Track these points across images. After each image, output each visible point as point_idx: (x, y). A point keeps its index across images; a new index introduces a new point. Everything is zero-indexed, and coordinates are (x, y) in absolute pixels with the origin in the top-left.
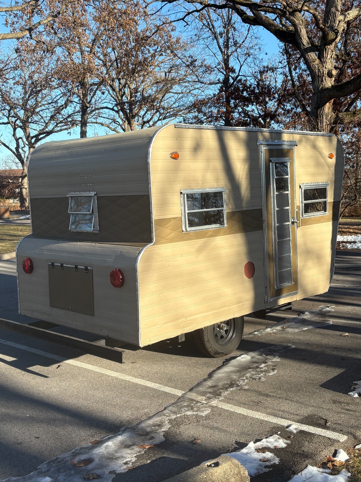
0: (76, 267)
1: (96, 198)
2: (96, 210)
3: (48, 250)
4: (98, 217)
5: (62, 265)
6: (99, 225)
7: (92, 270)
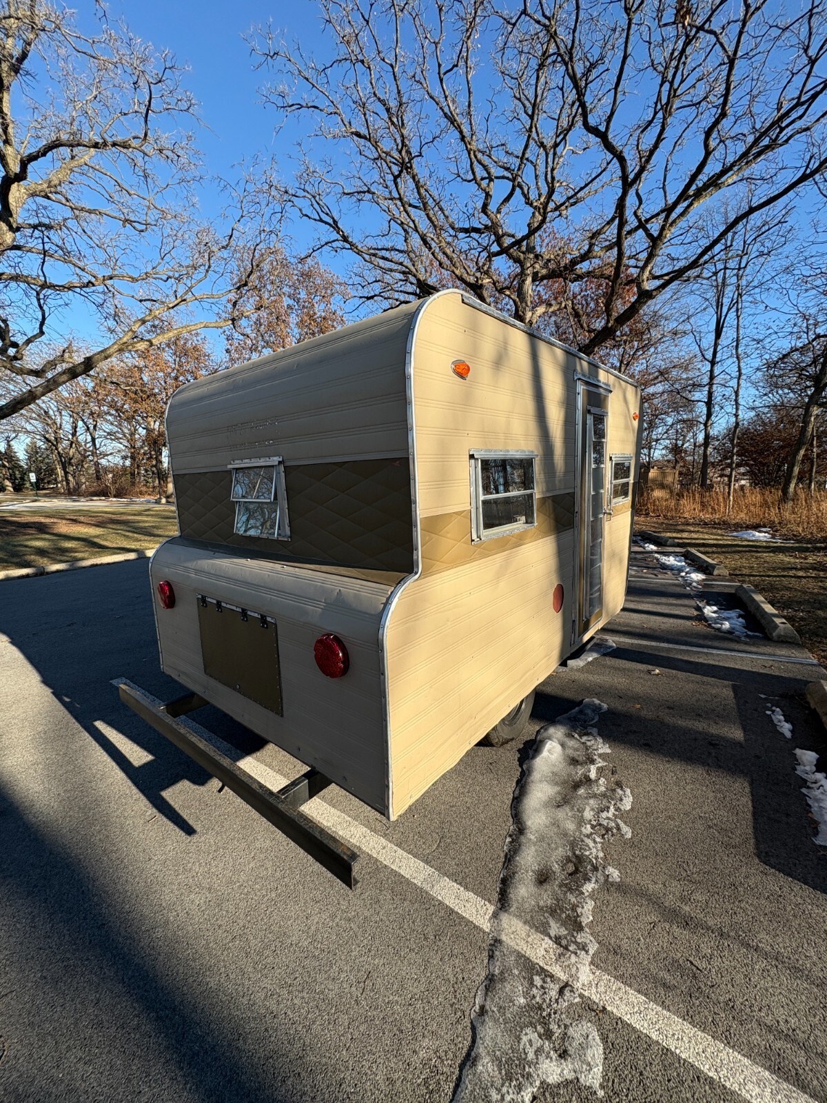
0: (244, 612)
1: (282, 469)
2: (283, 494)
3: (197, 571)
4: (288, 508)
5: (219, 603)
6: (290, 526)
7: (276, 624)
